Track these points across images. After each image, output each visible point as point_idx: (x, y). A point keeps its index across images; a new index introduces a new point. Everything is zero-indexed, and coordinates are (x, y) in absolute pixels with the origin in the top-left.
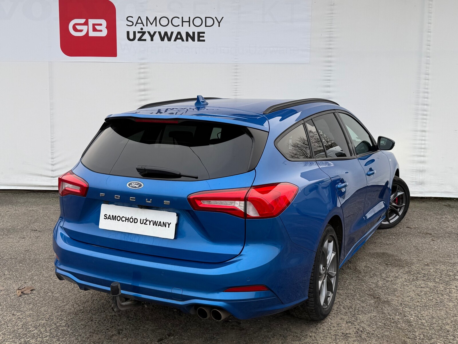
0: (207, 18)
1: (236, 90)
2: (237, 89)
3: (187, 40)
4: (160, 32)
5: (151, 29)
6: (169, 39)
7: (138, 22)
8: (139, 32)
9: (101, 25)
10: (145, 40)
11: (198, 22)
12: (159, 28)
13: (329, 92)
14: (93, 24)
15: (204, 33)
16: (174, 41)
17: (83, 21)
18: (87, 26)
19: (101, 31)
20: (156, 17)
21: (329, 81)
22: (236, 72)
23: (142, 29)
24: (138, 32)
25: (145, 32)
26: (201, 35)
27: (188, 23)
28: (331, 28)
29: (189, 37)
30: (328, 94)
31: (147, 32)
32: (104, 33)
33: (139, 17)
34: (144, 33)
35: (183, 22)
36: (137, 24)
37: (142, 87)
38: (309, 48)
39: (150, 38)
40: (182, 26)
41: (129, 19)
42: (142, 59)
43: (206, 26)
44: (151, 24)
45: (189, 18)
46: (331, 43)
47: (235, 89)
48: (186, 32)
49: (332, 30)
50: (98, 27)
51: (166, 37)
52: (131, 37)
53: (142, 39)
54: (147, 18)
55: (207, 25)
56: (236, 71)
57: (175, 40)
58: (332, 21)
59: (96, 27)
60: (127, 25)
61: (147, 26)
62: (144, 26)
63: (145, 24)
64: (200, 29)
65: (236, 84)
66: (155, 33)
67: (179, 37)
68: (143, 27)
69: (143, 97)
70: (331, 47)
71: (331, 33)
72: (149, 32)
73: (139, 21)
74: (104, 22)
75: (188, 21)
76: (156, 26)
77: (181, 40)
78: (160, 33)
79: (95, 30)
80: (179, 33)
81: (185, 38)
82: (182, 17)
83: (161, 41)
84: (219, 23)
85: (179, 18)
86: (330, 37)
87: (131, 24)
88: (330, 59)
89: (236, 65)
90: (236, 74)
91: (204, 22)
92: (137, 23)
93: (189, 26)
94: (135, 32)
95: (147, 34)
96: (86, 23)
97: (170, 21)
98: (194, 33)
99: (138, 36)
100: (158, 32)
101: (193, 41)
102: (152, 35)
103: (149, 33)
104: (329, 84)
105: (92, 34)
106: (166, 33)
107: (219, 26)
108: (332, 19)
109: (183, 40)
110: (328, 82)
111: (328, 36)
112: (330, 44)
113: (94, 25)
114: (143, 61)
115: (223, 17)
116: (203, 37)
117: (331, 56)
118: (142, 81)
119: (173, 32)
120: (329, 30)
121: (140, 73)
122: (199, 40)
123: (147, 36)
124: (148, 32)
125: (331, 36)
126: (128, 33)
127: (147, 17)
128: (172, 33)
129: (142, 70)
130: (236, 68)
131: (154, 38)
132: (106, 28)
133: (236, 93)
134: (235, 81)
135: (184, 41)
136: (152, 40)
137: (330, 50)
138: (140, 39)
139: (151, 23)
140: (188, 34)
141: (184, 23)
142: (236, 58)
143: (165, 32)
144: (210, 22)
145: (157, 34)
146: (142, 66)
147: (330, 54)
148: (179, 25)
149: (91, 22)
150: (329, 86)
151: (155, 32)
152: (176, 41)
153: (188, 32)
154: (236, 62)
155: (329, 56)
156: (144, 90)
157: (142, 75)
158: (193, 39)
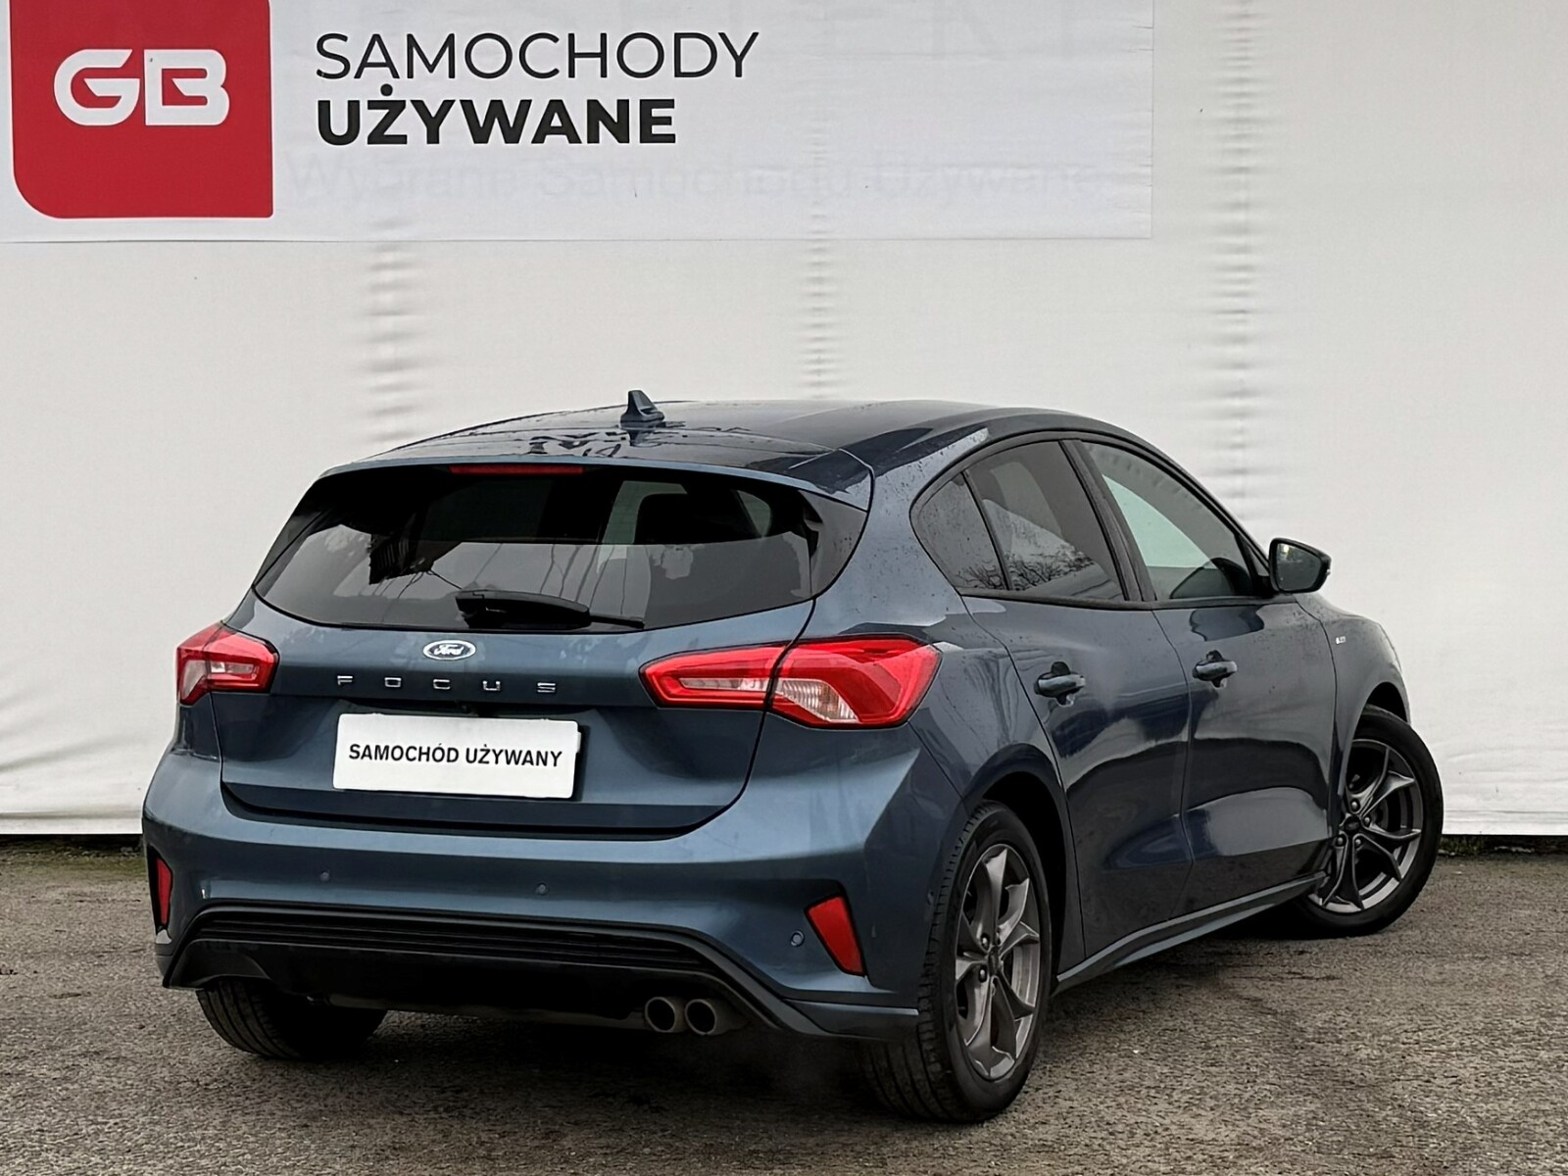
0: (682, 40)
1: (819, 361)
2: (823, 356)
3: (593, 137)
4: (471, 102)
5: (432, 88)
6: (512, 135)
7: (370, 60)
8: (373, 105)
9: (200, 73)
10: (402, 139)
11: (641, 55)
12: (465, 86)
13: (1241, 366)
14: (164, 71)
15: (670, 104)
16: (534, 142)
17: (118, 57)
18: (137, 81)
19: (200, 101)
20: (451, 37)
21: (1240, 316)
22: (819, 280)
23: (387, 90)
24: (369, 102)
25: (404, 102)
26: (656, 112)
27: (599, 59)
28: (1242, 81)
29: (601, 123)
30: (1240, 374)
31: (409, 106)
32: (215, 111)
33: (376, 38)
34: (396, 108)
35: (573, 55)
36: (366, 69)
37: (387, 352)
38: (1148, 170)
39: (425, 129)
40: (572, 74)
41: (327, 46)
42: (390, 224)
43: (678, 73)
44: (431, 68)
45: (604, 36)
46: (1244, 145)
47: (815, 357)
48: (589, 102)
49: (1246, 88)
50: (185, 86)
51: (496, 123)
52: (339, 126)
53: (387, 133)
54: (412, 42)
55: (683, 70)
56: (816, 274)
57: (539, 138)
58: (1246, 49)
59: (179, 83)
60: (319, 73)
61: (410, 75)
62: (395, 75)
63: (402, 70)
64: (651, 89)
65: (818, 333)
66: (447, 105)
67: (556, 122)
68: (392, 82)
69: (390, 399)
70: (1244, 162)
71: (1244, 101)
72: (422, 102)
73: (377, 56)
74: (214, 63)
75: (599, 51)
76: (452, 75)
77: (565, 137)
78: (468, 105)
79: (172, 96)
80: (556, 107)
81: (582, 131)
82: (571, 37)
83: (475, 142)
84: (739, 59)
85: (555, 39)
86: (1239, 121)
87: (340, 67)
88: (1240, 216)
89: (817, 246)
90: (816, 288)
91: (669, 53)
92: (365, 64)
93: (604, 74)
94: (358, 102)
95: (410, 112)
96: (133, 69)
97: (516, 55)
98: (623, 105)
99: (370, 119)
100: (462, 101)
101: (620, 142)
102: (433, 114)
103: (419, 105)
104: (1240, 329)
105: (159, 115)
106: (496, 107)
107: (739, 74)
108: (1246, 41)
109: (574, 139)
110: (1238, 322)
111: (1231, 114)
112: (1241, 151)
113: (169, 75)
114: (391, 235)
115: (755, 35)
116: (667, 121)
117: (1244, 206)
118: (388, 324)
119: (530, 101)
120: (1237, 89)
121: (378, 288)
122: (647, 137)
123: (409, 123)
124: (413, 102)
125: (1244, 114)
126: (324, 107)
127: (410, 38)
128: (525, 105)
129: (388, 276)
130: (816, 258)
131: (441, 128)
132: (222, 86)
133: (818, 372)
134: (817, 320)
135: (577, 140)
136: (433, 137)
137: (1242, 177)
138: (378, 136)
139: (431, 62)
140: (595, 109)
141: (576, 60)
142: (816, 217)
143: (492, 101)
144: (695, 55)
145: (457, 110)
146: (389, 258)
147: (1242, 196)
148: (555, 72)
149: (157, 60)
150: (1240, 340)
151: (445, 102)
152: (542, 142)
153: (596, 101)
154: (818, 232)
155: (1238, 206)
156: (396, 366)
157: (387, 299)
158: (622, 135)
